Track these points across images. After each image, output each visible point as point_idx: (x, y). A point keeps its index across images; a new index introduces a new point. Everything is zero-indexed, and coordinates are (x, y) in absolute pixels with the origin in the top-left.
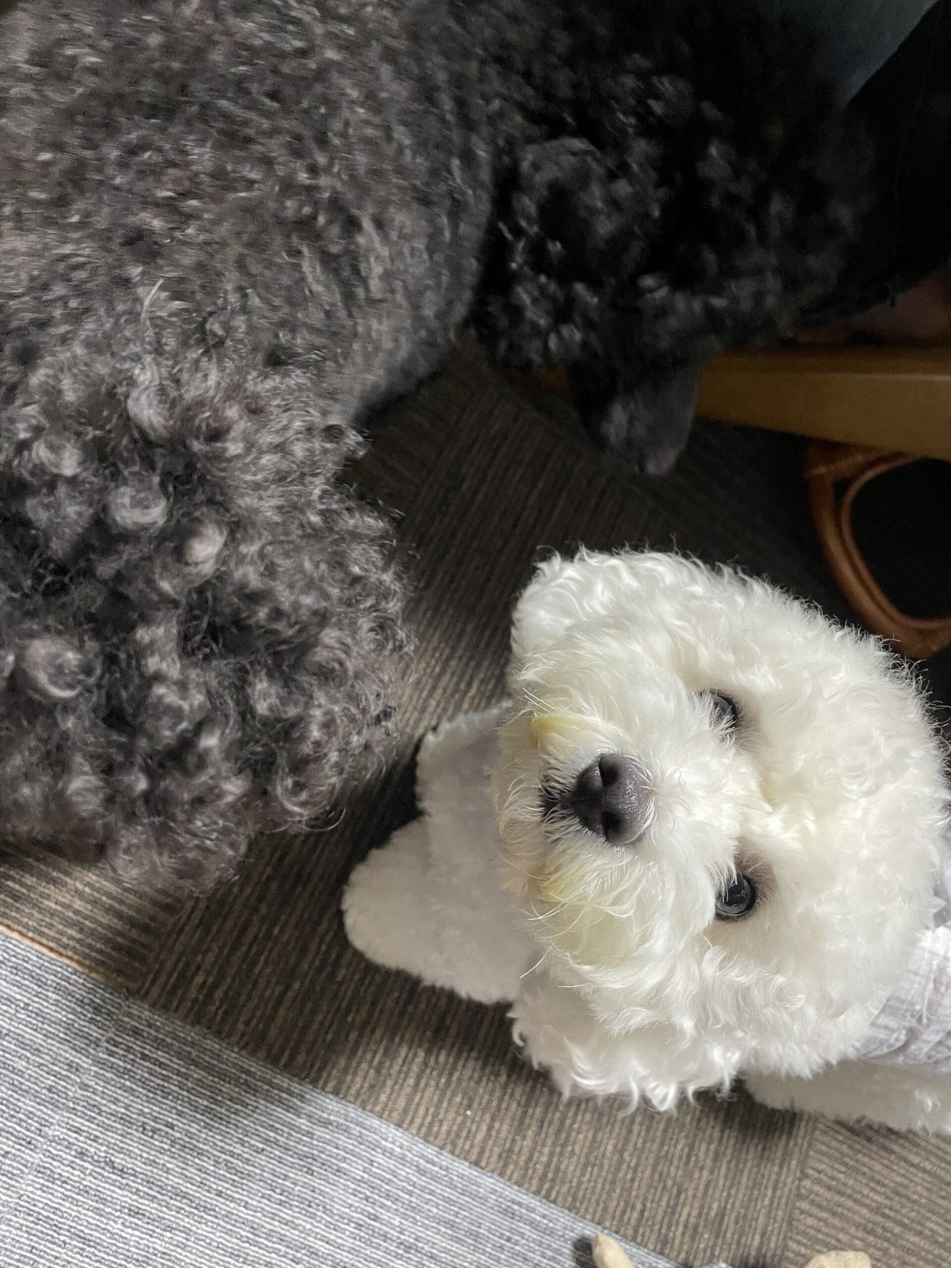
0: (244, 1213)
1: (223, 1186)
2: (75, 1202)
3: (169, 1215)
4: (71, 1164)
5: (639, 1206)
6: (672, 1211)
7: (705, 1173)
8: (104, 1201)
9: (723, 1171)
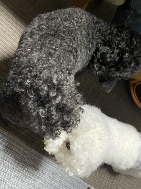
0: (44, 179)
1: (42, 175)
2: (22, 175)
3: (34, 178)
4: (22, 170)
5: (97, 183)
6: (101, 185)
7: (106, 180)
8: (26, 176)
9: (108, 180)
